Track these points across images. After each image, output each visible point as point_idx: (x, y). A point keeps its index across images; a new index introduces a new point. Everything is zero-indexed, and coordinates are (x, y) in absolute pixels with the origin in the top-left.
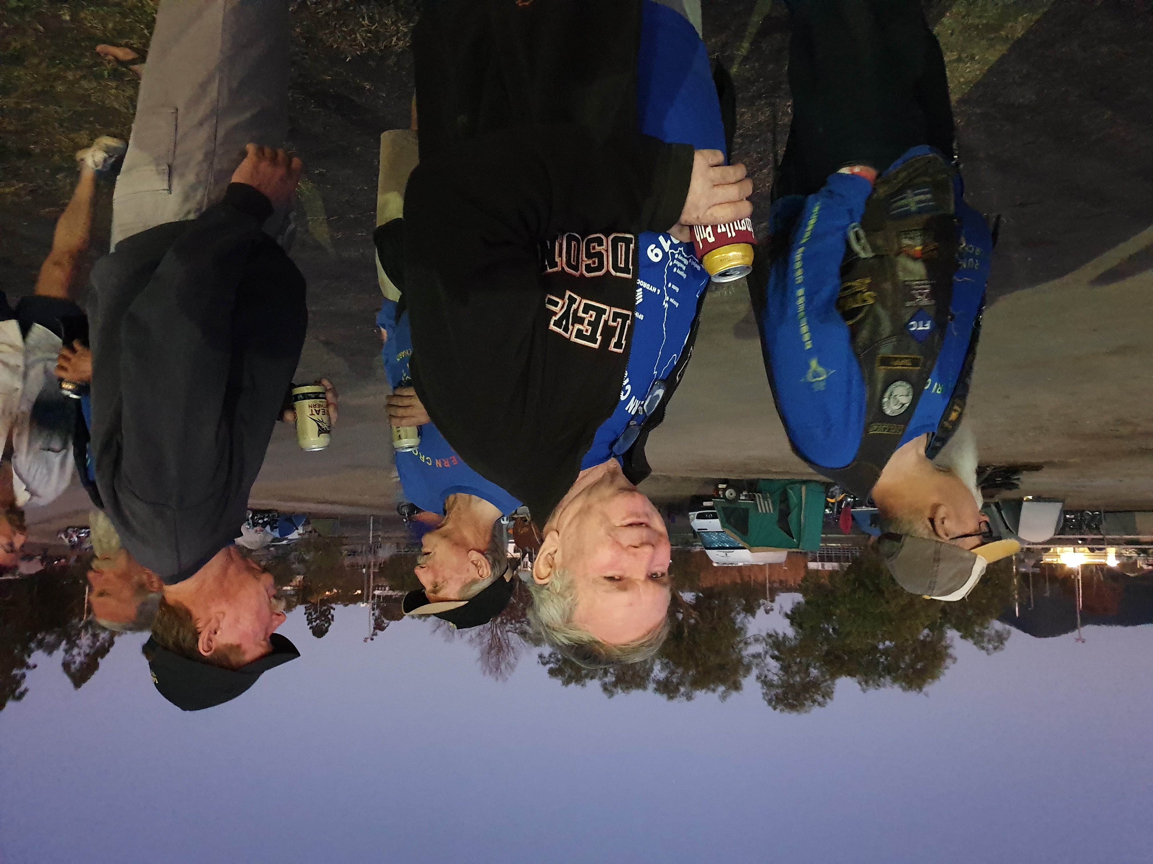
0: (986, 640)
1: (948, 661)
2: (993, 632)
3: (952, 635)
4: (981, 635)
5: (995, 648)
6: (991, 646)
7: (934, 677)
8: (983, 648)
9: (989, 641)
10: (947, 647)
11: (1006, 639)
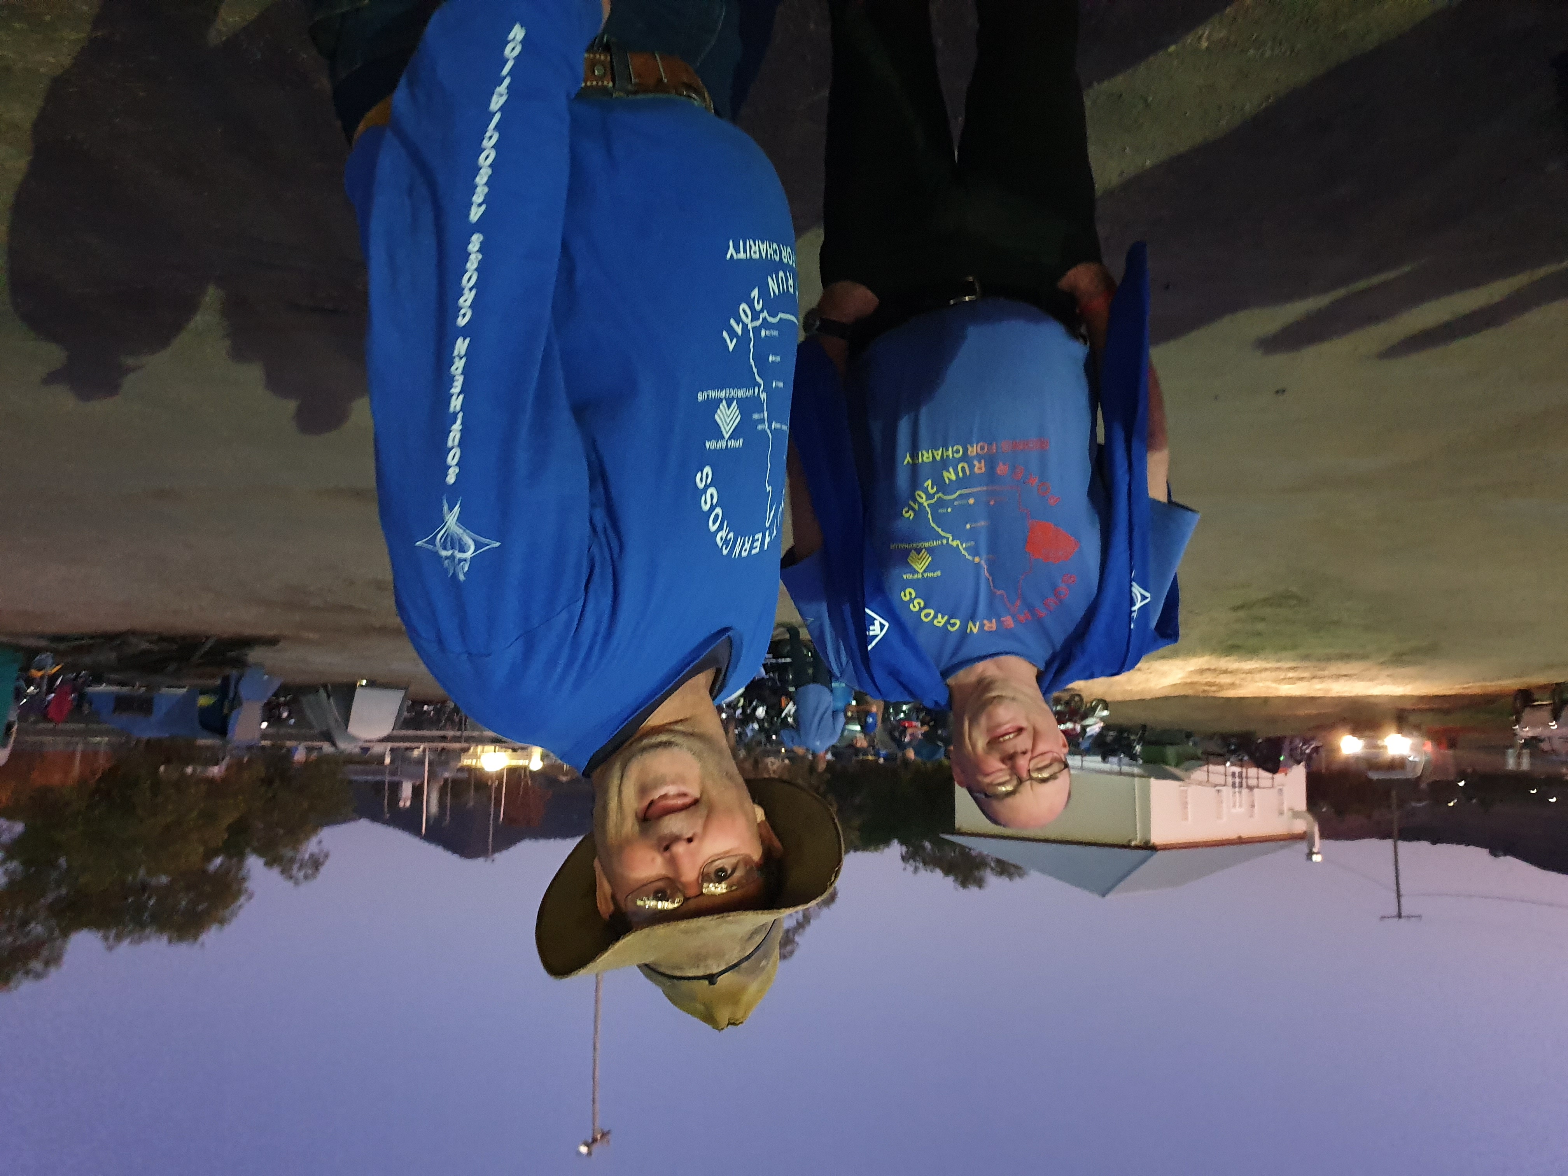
0: (295, 867)
1: (242, 899)
2: (307, 856)
3: (254, 864)
4: (292, 860)
5: (306, 877)
6: (301, 874)
7: (222, 922)
8: (291, 877)
9: (300, 868)
10: (244, 879)
11: (322, 864)
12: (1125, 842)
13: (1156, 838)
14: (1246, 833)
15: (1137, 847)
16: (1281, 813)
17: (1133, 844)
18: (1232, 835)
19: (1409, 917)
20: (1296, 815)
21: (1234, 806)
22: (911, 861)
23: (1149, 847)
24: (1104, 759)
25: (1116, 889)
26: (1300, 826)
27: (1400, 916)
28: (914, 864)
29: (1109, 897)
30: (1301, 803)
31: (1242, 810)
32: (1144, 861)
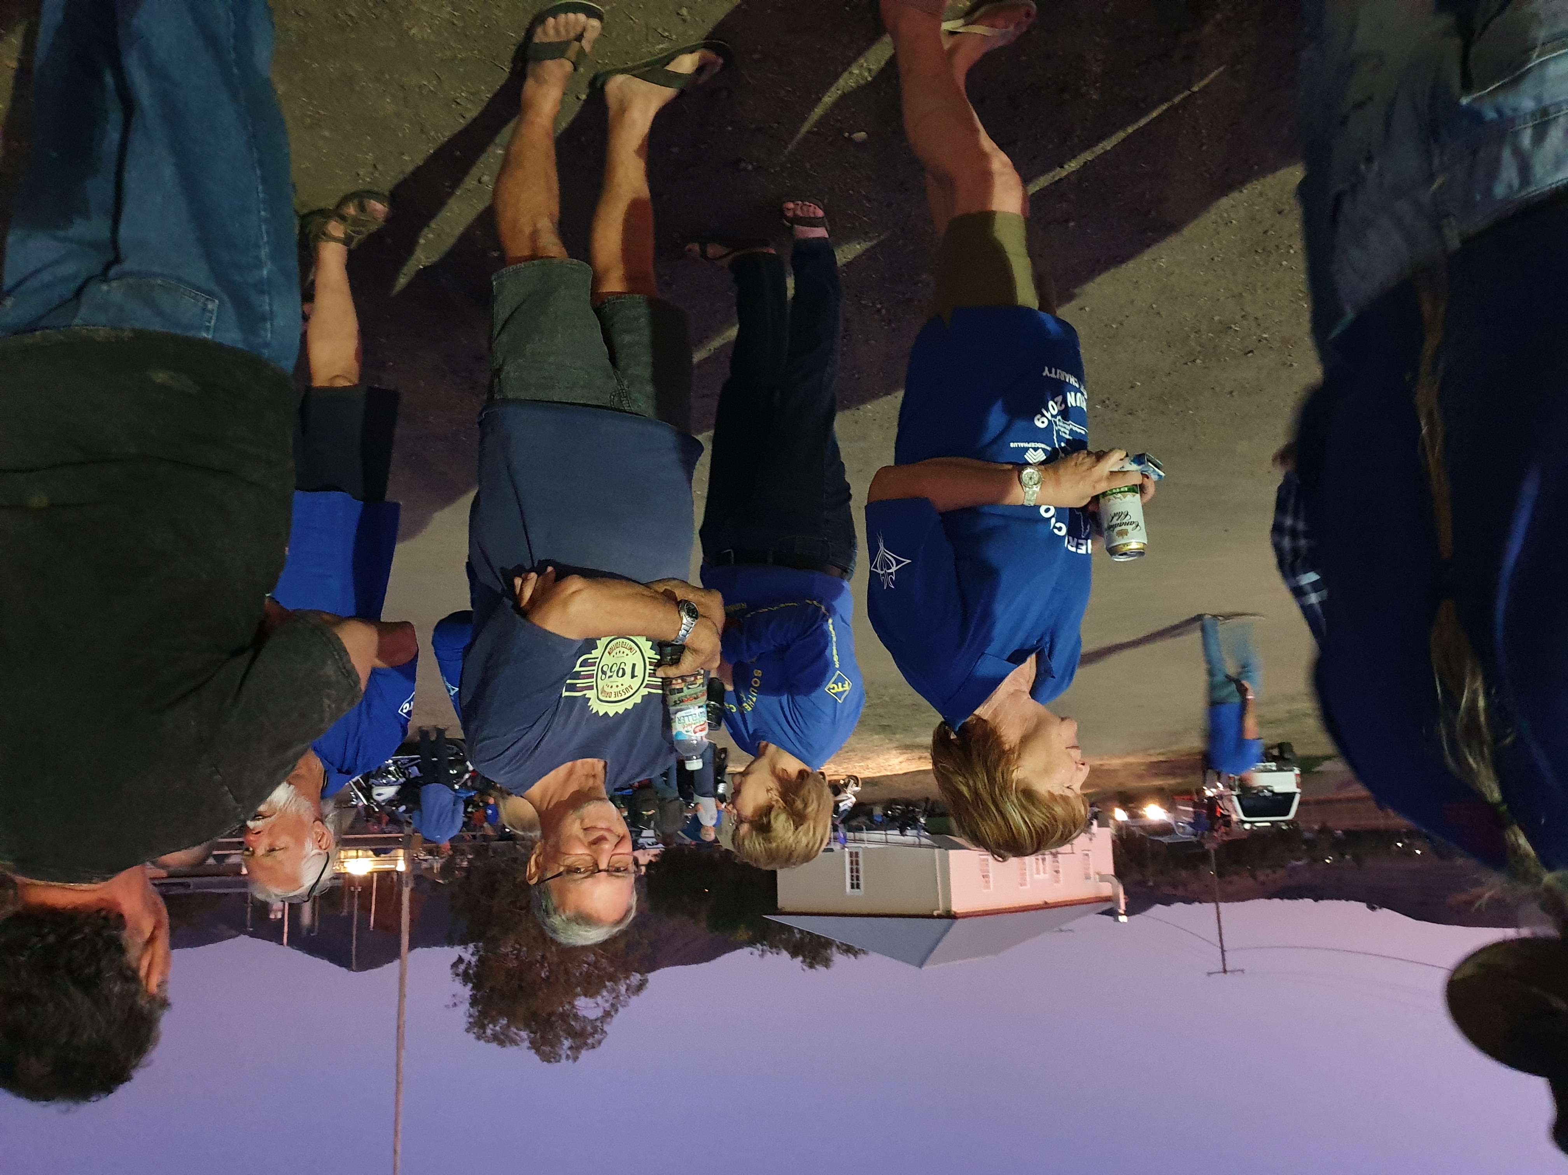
12: (927, 912)
13: (957, 907)
14: (1051, 899)
15: (939, 917)
16: (1088, 877)
17: (935, 913)
18: (1038, 900)
19: (1232, 971)
20: (1103, 878)
21: (1038, 873)
22: (758, 945)
23: (950, 916)
24: (902, 833)
25: (929, 961)
26: (1106, 889)
27: (1225, 971)
28: (760, 947)
29: (924, 968)
30: (1109, 868)
31: (1047, 876)
32: (947, 930)
